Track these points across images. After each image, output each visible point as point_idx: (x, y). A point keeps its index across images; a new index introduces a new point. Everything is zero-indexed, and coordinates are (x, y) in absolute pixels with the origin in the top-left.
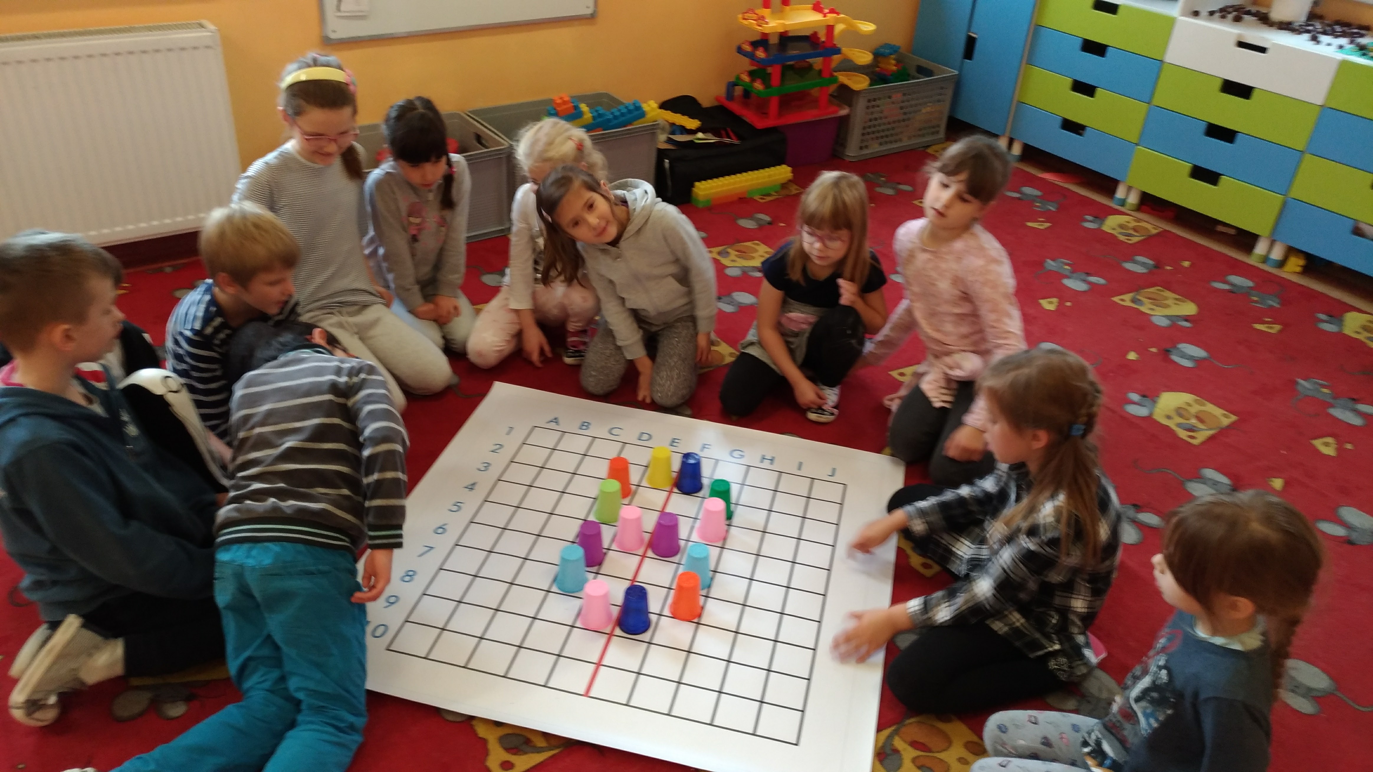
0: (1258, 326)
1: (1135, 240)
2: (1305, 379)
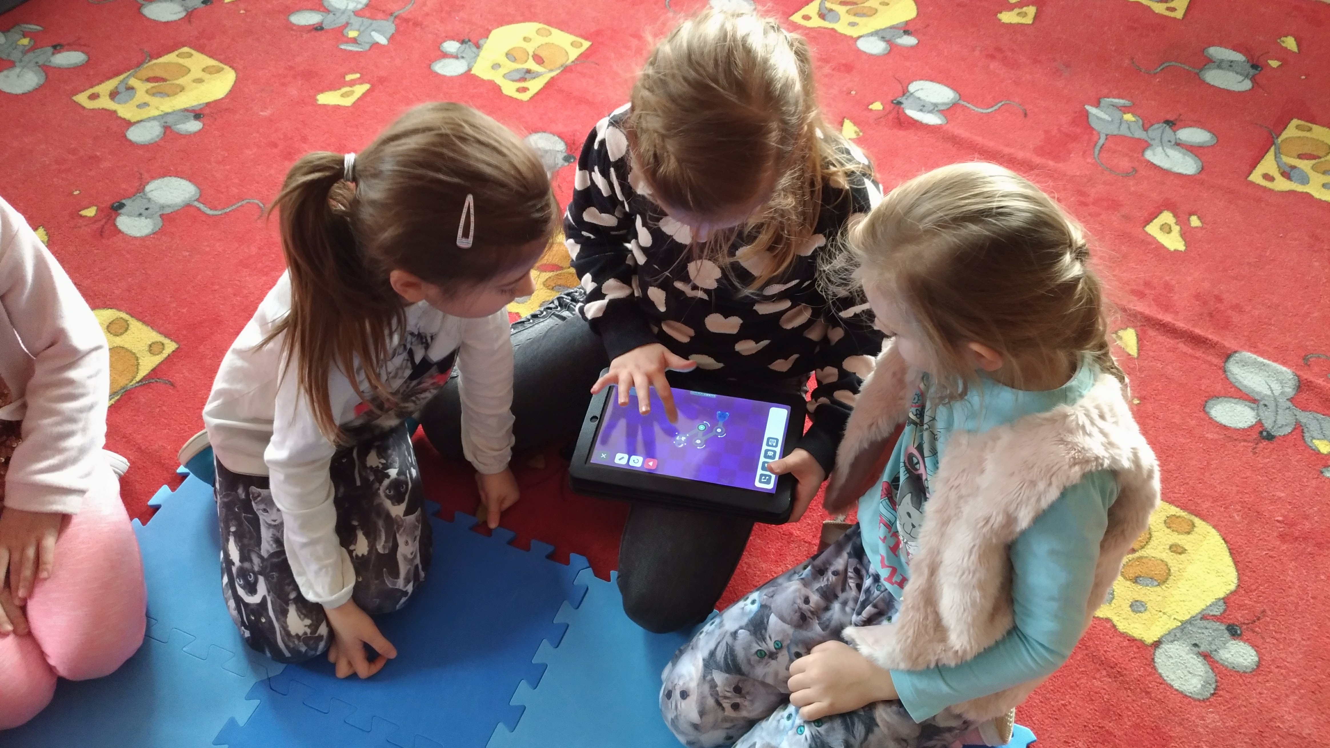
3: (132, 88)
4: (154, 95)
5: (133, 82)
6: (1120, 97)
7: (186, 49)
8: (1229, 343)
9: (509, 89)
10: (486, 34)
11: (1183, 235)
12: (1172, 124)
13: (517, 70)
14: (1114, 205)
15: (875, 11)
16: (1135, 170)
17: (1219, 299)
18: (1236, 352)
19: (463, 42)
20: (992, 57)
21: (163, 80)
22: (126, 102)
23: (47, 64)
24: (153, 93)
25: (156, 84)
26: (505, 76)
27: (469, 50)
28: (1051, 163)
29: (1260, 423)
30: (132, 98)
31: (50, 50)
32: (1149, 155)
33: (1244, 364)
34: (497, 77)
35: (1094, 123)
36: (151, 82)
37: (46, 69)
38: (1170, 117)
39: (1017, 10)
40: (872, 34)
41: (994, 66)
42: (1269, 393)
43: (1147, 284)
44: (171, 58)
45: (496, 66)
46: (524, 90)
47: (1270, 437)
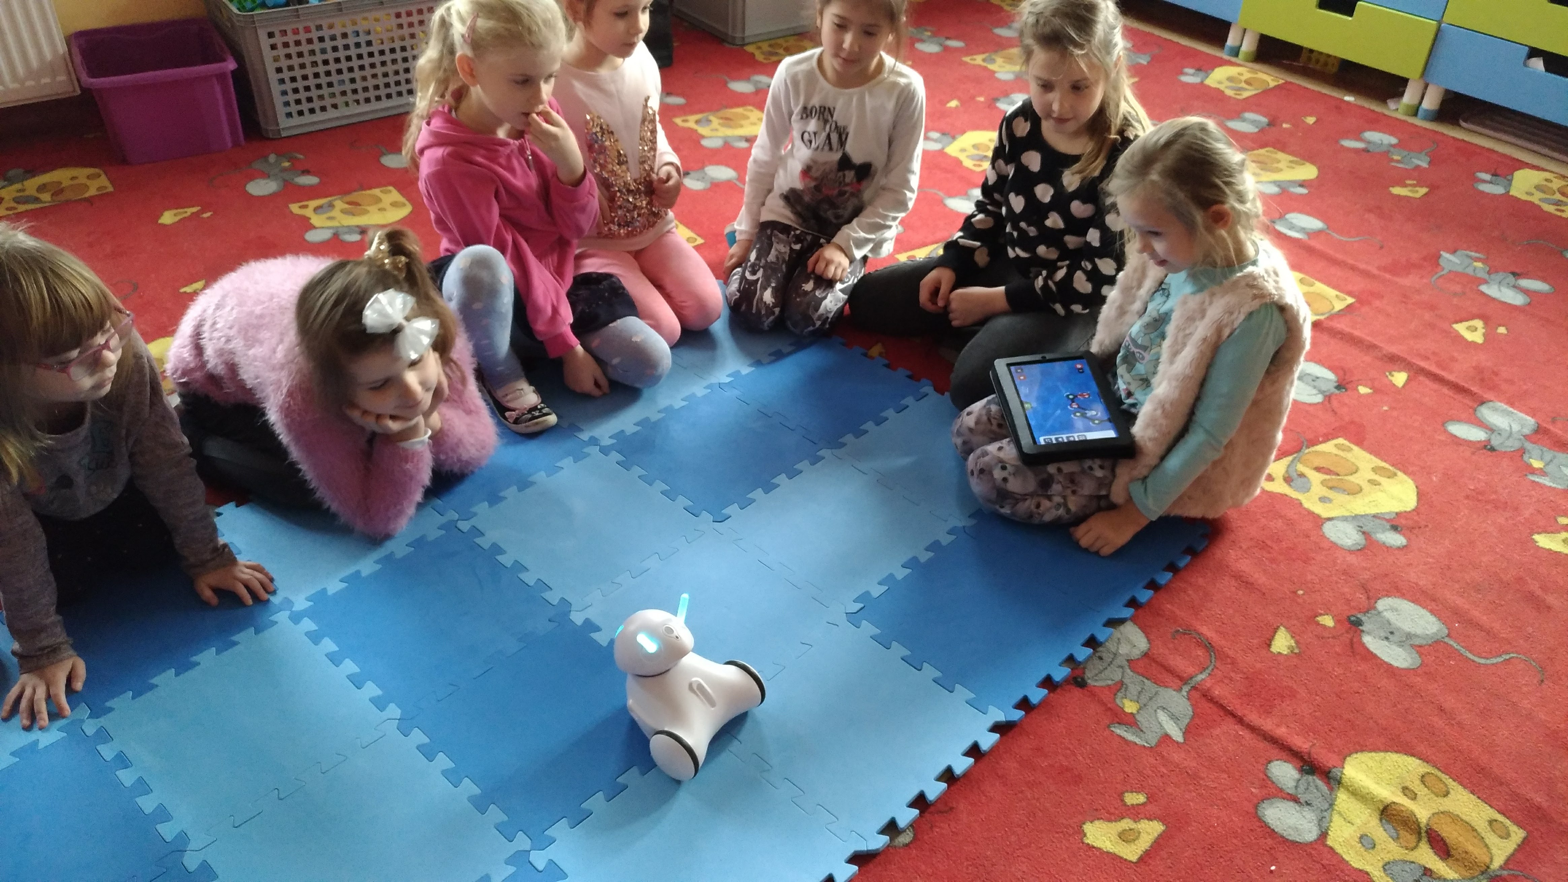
0: (1397, 191)
1: (1246, 94)
2: (1453, 252)
3: (710, 121)
4: (723, 126)
5: (712, 118)
6: (1476, 252)
7: (750, 108)
8: (1487, 396)
9: (968, 163)
10: (963, 132)
11: (1485, 335)
12: (1516, 275)
13: (977, 155)
14: (1432, 308)
15: (1281, 170)
16: (1464, 293)
17: (1496, 374)
18: (1491, 401)
19: (943, 134)
20: (1370, 211)
21: (731, 120)
22: (704, 127)
25: (726, 121)
26: (968, 157)
27: (946, 139)
28: (1388, 276)
29: (1489, 441)
30: (709, 125)
32: (1484, 288)
33: (1495, 410)
34: (962, 157)
35: (1442, 262)
36: (723, 120)
38: (1517, 271)
39: (1410, 188)
40: (1271, 182)
41: (1372, 218)
42: (1508, 429)
43: (1434, 353)
44: (740, 110)
45: (963, 150)
46: (980, 166)
47: (1493, 449)
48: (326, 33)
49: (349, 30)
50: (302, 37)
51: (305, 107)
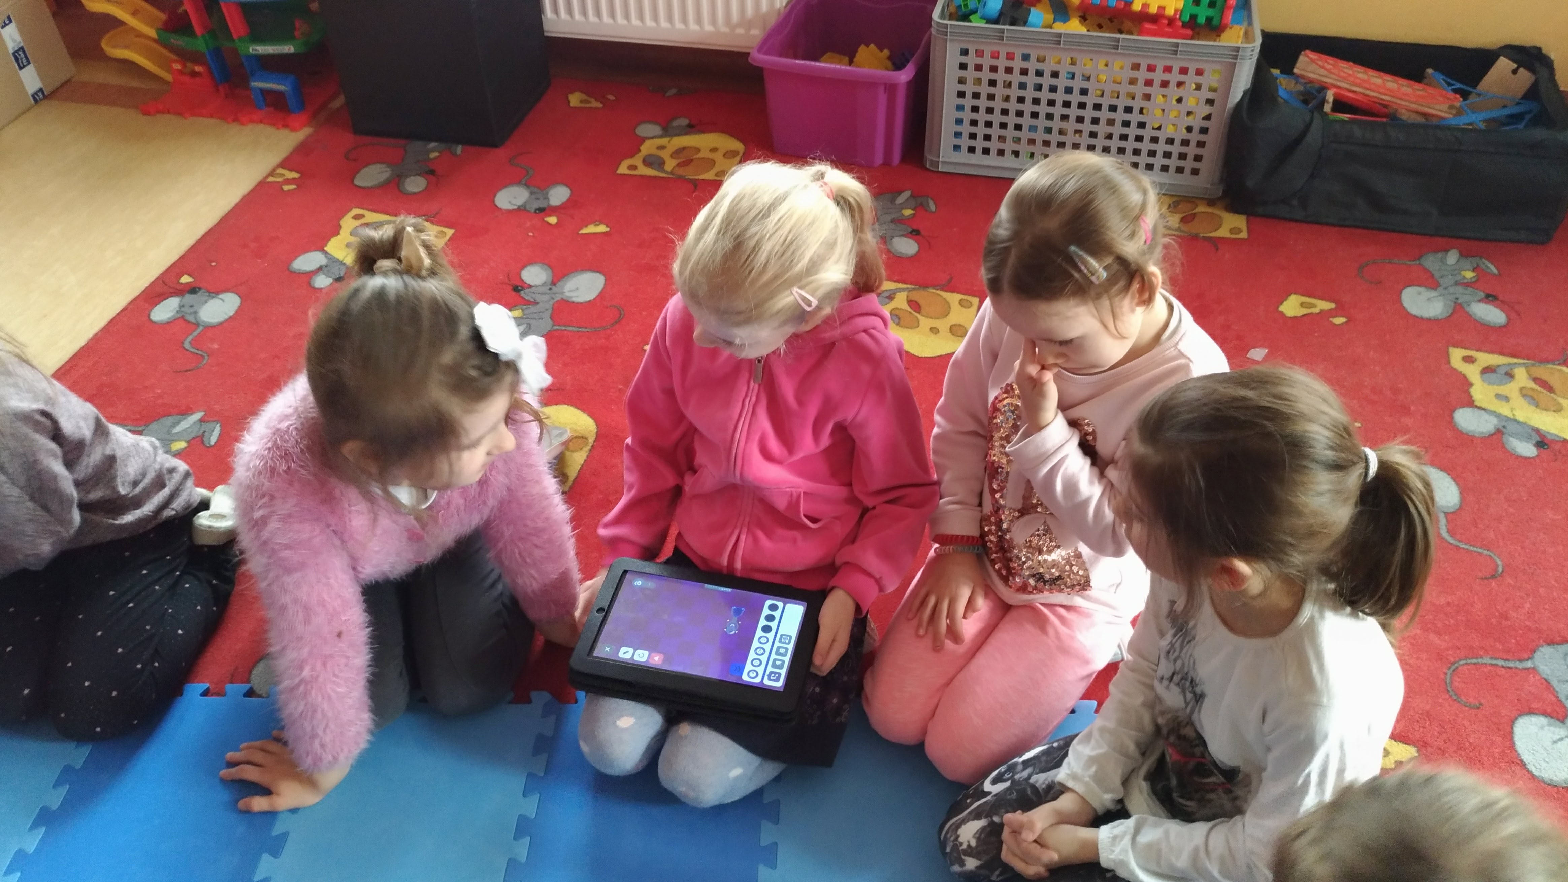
3: (1512, 376)
4: (1524, 396)
5: (1519, 371)
21: (1550, 389)
22: (1490, 384)
23: (1465, 305)
24: (1524, 393)
25: (1539, 389)
30: (1501, 383)
31: (1482, 295)
36: (1535, 383)
37: (1458, 308)
48: (1032, 65)
49: (1064, 69)
50: (1002, 63)
51: (980, 144)
